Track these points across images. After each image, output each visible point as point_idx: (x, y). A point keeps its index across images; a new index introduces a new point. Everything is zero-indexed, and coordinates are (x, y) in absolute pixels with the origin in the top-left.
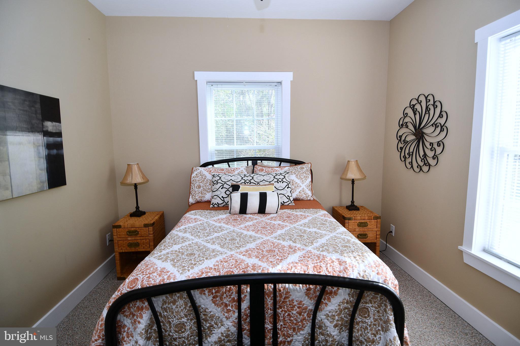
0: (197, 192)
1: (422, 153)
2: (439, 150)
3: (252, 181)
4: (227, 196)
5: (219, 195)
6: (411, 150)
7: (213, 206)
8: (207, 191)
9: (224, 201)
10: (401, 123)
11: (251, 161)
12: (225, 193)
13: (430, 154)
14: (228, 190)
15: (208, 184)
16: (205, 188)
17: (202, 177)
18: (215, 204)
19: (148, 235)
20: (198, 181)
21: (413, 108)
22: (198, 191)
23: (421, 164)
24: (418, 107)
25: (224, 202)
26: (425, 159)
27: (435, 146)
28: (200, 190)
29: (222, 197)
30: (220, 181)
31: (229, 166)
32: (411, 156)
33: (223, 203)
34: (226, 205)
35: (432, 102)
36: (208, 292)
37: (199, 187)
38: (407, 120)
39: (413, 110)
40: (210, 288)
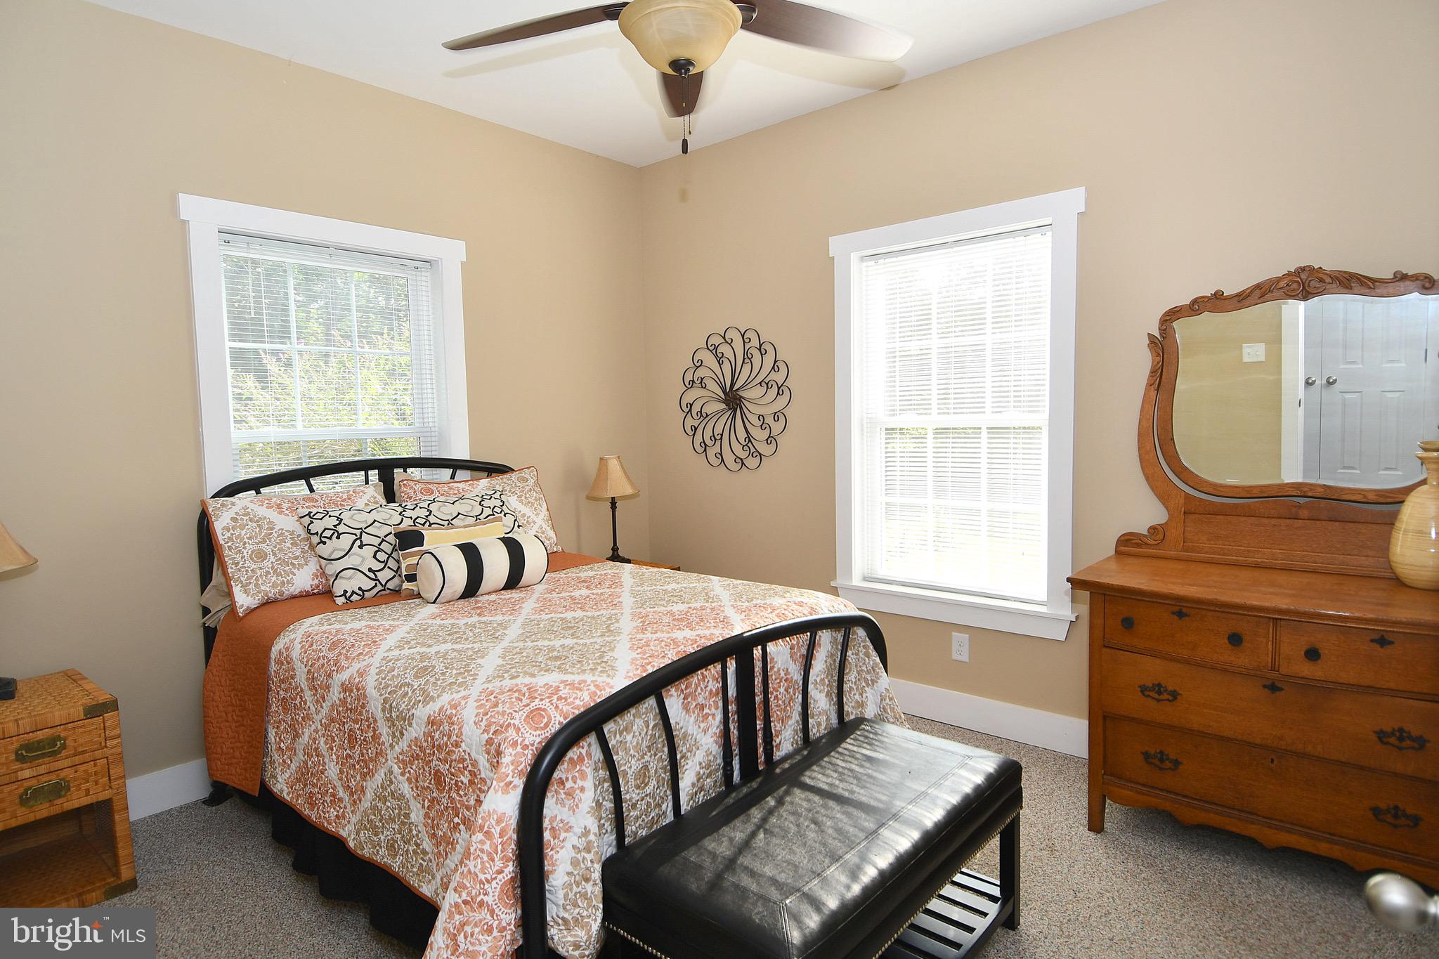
0: (259, 572)
1: (742, 434)
2: (777, 428)
3: (432, 519)
4: (383, 565)
5: (358, 566)
6: (718, 430)
7: (348, 599)
8: (293, 565)
9: (378, 580)
10: (688, 377)
11: (377, 471)
12: (375, 557)
13: (759, 435)
14: (380, 550)
15: (288, 545)
16: (282, 556)
17: (260, 527)
18: (353, 592)
19: (103, 744)
20: (250, 538)
21: (714, 352)
22: (261, 568)
23: (743, 455)
24: (725, 349)
25: (378, 584)
26: (750, 445)
27: (769, 420)
28: (267, 564)
29: (370, 570)
30: (341, 529)
31: (312, 490)
32: (718, 443)
33: (376, 585)
34: (383, 592)
35: (755, 343)
36: (675, 691)
37: (261, 556)
38: (701, 372)
39: (716, 356)
40: (676, 683)
